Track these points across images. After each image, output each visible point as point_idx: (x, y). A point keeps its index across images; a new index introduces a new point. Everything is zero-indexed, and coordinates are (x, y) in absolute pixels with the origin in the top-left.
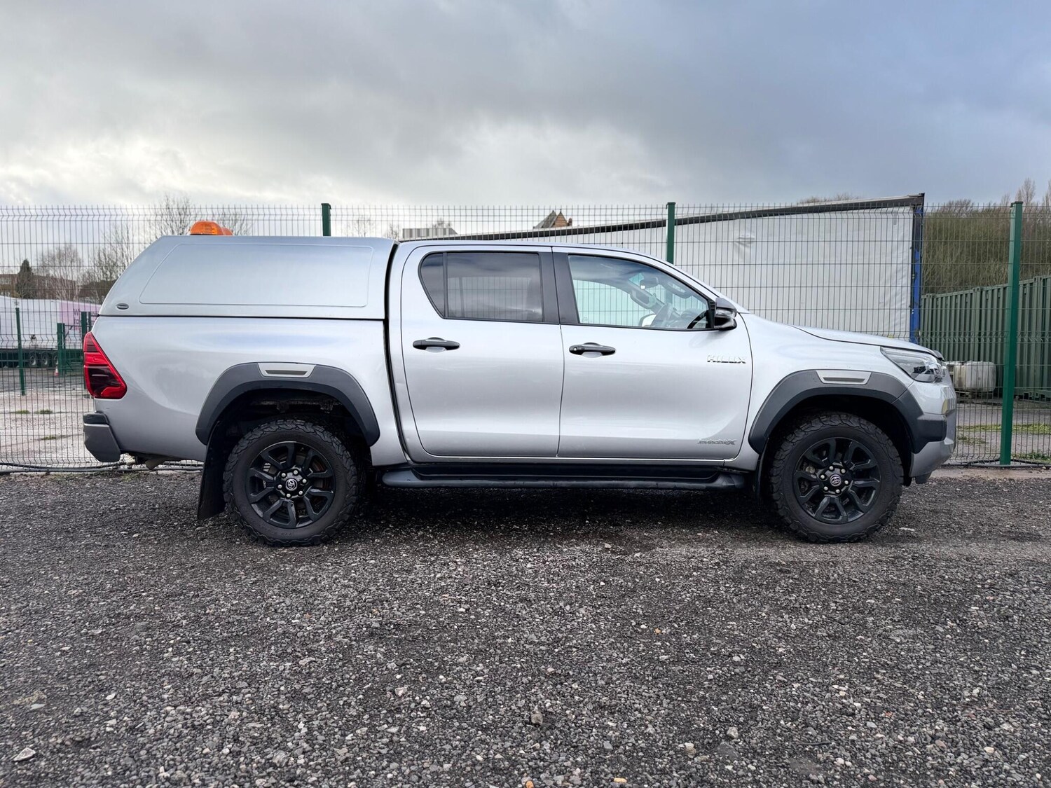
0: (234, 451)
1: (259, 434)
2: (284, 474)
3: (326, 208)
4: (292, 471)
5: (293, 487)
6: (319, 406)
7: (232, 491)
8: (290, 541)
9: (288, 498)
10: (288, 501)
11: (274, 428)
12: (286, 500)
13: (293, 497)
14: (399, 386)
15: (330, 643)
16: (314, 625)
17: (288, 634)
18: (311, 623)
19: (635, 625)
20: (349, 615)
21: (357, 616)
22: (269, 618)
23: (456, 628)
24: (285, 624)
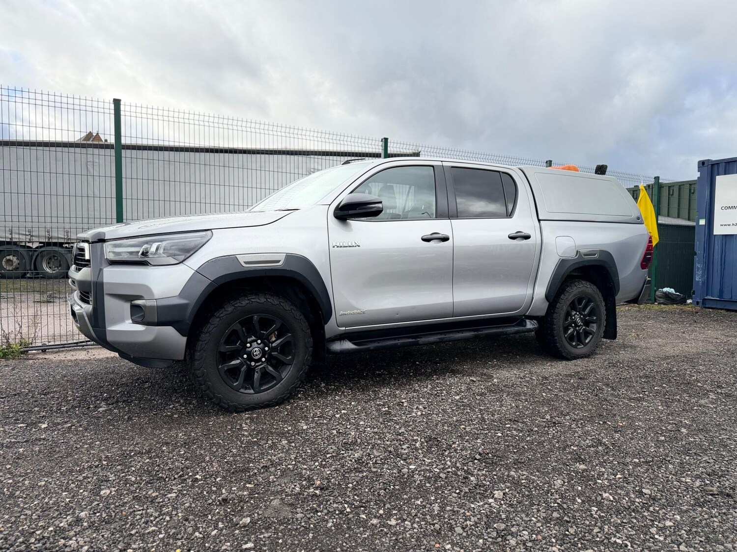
3: (117, 103)
15: (479, 477)
16: (434, 466)
17: (432, 478)
18: (428, 465)
19: (605, 423)
20: (439, 454)
21: (447, 453)
22: (385, 469)
23: (526, 447)
24: (410, 471)
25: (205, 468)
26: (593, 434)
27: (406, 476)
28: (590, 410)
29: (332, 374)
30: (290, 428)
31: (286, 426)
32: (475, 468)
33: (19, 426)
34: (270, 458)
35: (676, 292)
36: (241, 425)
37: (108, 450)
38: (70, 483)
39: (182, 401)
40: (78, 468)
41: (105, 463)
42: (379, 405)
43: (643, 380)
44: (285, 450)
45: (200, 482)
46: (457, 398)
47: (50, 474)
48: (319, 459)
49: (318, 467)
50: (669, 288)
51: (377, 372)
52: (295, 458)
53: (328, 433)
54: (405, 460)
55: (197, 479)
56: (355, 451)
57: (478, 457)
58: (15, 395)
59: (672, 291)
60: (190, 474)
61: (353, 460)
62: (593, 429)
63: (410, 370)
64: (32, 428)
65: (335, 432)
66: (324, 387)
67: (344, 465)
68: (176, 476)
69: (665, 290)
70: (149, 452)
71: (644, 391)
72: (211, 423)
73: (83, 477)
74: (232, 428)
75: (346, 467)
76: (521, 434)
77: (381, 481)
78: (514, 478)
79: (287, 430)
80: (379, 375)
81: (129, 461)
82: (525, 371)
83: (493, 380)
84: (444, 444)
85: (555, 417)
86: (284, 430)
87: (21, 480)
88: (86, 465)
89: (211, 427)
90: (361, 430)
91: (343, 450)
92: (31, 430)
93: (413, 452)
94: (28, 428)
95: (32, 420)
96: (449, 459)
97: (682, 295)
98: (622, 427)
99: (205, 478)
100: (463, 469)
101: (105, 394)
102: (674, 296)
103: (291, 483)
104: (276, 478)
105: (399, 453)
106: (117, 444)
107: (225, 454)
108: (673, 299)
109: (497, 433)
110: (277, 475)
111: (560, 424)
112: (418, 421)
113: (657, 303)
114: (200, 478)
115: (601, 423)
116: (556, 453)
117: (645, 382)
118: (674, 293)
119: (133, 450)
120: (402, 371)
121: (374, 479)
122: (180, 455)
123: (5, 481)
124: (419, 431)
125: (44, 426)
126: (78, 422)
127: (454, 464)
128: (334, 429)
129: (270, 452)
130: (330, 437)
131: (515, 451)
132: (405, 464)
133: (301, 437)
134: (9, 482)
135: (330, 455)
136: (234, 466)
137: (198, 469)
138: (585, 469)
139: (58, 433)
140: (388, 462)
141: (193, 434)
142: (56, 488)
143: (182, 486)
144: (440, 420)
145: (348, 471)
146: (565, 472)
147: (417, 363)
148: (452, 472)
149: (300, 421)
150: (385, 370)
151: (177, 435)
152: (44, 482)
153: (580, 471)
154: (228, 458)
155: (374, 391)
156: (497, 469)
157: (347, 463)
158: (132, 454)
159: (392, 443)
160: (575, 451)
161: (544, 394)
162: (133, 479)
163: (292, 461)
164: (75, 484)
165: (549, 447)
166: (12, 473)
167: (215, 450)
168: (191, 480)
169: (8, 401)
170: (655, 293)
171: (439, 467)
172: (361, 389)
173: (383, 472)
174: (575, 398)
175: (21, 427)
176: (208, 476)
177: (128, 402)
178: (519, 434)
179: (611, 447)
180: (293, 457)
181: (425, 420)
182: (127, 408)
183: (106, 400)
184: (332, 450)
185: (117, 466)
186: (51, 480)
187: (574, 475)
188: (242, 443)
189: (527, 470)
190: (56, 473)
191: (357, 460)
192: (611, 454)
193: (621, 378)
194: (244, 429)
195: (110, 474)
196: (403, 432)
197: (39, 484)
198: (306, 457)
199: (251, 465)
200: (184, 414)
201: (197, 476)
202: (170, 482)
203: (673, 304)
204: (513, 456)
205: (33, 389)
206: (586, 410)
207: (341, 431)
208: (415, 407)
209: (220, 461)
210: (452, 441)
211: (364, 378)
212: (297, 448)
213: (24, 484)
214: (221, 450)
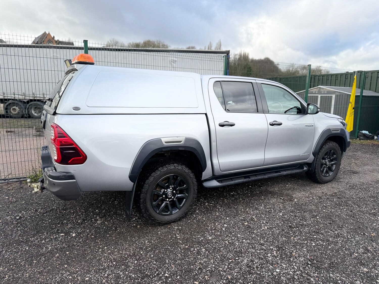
0: (146, 183)
1: (158, 173)
2: (166, 190)
3: (86, 42)
4: (169, 188)
5: (170, 195)
6: (164, 154)
7: (145, 203)
8: (171, 221)
9: (167, 201)
10: (168, 202)
11: (165, 169)
12: (167, 202)
13: (170, 200)
14: (213, 144)
15: (315, 278)
16: (289, 270)
17: (291, 279)
18: (286, 270)
19: (364, 234)
20: (288, 260)
21: (292, 260)
22: (264, 272)
23: (331, 254)
24: (278, 274)
25: (168, 268)
26: (362, 243)
27: (277, 277)
28: (353, 223)
29: (208, 195)
30: (202, 238)
31: (199, 236)
32: (311, 272)
33: (61, 235)
34: (200, 261)
35: (369, 133)
36: (176, 235)
37: (113, 253)
38: (102, 279)
39: (138, 215)
40: (102, 267)
41: (114, 263)
42: (242, 220)
43: (372, 200)
44: (206, 256)
45: (170, 279)
46: (281, 214)
47: (89, 272)
48: (226, 263)
49: (228, 270)
50: (365, 131)
51: (231, 193)
52: (214, 263)
53: (224, 243)
54: (272, 265)
55: (167, 276)
56: (243, 258)
57: (309, 263)
58: (51, 211)
59: (367, 132)
60: (163, 273)
61: (245, 265)
62: (360, 239)
63: (248, 192)
64: (68, 236)
65: (227, 242)
66: (208, 205)
67: (241, 268)
68: (155, 274)
69: (364, 132)
70: (134, 254)
71: (375, 208)
72: (159, 233)
73: (107, 274)
74: (171, 237)
75: (243, 270)
76: (324, 244)
77: (265, 281)
78: (333, 279)
79: (201, 239)
80: (233, 196)
81: (126, 262)
82: (308, 192)
83: (294, 200)
84: (288, 253)
85: (337, 229)
86: (200, 240)
87: (76, 276)
88: (105, 264)
89: (160, 235)
90: (241, 241)
91: (237, 257)
92: (68, 237)
93: (274, 259)
94: (66, 236)
95: (66, 230)
96: (294, 264)
97: (372, 135)
98: (374, 237)
99: (170, 276)
100: (305, 272)
101: (97, 210)
102: (368, 136)
103: (218, 282)
104: (209, 277)
105: (267, 260)
106: (116, 249)
107: (175, 258)
108: (368, 137)
109: (312, 243)
110: (208, 275)
111: (342, 235)
112: (267, 233)
113: (358, 139)
114: (168, 275)
115: (362, 234)
116: (348, 259)
117: (373, 201)
118: (368, 134)
119: (125, 254)
120: (244, 193)
121: (261, 279)
122: (151, 258)
123: (68, 277)
124: (271, 242)
125: (74, 235)
126: (90, 232)
127: (298, 268)
128: (226, 240)
129: (199, 257)
130: (226, 246)
131: (326, 257)
132: (273, 268)
133: (211, 246)
134: (70, 277)
135: (231, 260)
136: (183, 268)
137: (165, 269)
138: (367, 271)
139: (82, 240)
140: (264, 266)
141: (153, 242)
142: (96, 282)
143: (161, 282)
144: (278, 232)
145: (245, 272)
146: (358, 274)
147: (250, 187)
148: (299, 274)
149: (206, 233)
150: (235, 192)
151: (145, 242)
152: (88, 278)
153: (365, 272)
154: (178, 261)
155: (234, 208)
156: (322, 272)
157: (242, 267)
158: (126, 256)
159: (261, 252)
160: (357, 256)
161: (324, 211)
162: (133, 276)
163: (213, 265)
164: (104, 279)
165: (343, 254)
166: (69, 271)
167: (168, 254)
168: (164, 278)
169: (49, 216)
170: (358, 133)
171: (291, 270)
172: (227, 206)
173: (263, 275)
174: (341, 214)
175: (62, 236)
176: (172, 275)
177: (111, 216)
178: (323, 243)
179: (375, 254)
180: (212, 261)
181: (271, 233)
182: (111, 221)
183: (98, 214)
184: (231, 256)
185: (122, 266)
186: (91, 276)
187: (363, 275)
188: (180, 248)
189: (337, 272)
190: (92, 271)
191: (246, 264)
192: (377, 259)
193: (359, 198)
194: (178, 238)
195: (120, 272)
196: (263, 243)
197: (86, 279)
198: (219, 261)
199: (192, 267)
200: (142, 225)
201: (166, 275)
202: (153, 279)
203: (367, 140)
204: (327, 262)
205: (58, 206)
206: (351, 224)
207: (230, 242)
208: (262, 222)
209: (174, 263)
210: (292, 250)
211: (225, 197)
212: (211, 254)
213: (78, 279)
214: (172, 255)
